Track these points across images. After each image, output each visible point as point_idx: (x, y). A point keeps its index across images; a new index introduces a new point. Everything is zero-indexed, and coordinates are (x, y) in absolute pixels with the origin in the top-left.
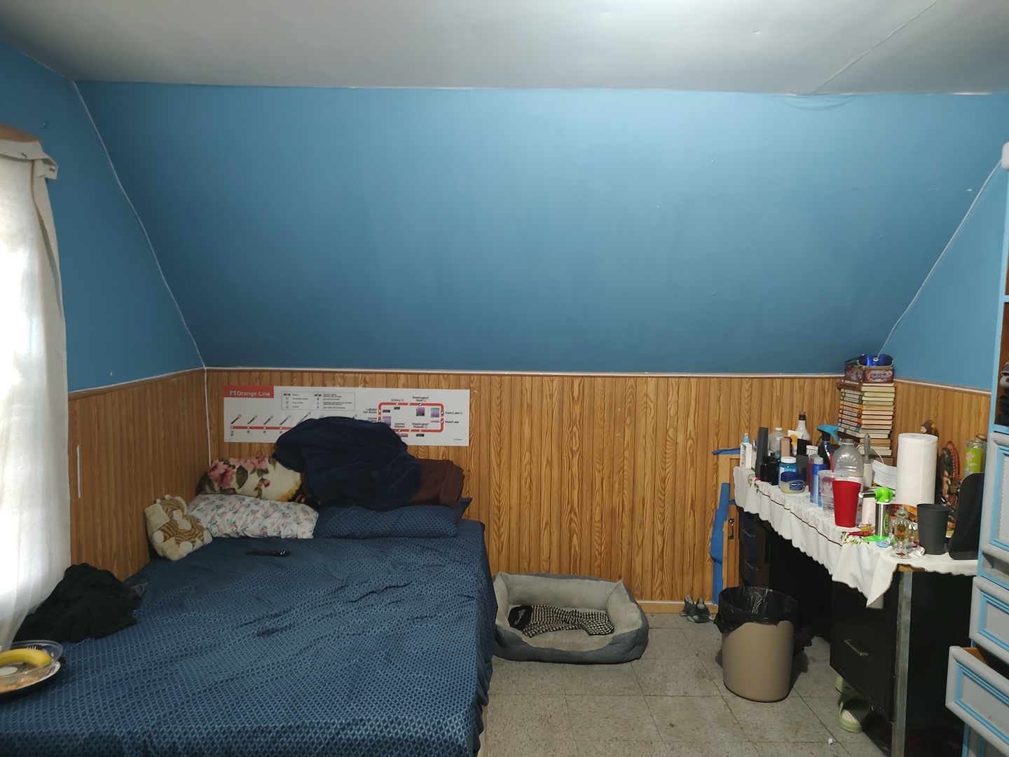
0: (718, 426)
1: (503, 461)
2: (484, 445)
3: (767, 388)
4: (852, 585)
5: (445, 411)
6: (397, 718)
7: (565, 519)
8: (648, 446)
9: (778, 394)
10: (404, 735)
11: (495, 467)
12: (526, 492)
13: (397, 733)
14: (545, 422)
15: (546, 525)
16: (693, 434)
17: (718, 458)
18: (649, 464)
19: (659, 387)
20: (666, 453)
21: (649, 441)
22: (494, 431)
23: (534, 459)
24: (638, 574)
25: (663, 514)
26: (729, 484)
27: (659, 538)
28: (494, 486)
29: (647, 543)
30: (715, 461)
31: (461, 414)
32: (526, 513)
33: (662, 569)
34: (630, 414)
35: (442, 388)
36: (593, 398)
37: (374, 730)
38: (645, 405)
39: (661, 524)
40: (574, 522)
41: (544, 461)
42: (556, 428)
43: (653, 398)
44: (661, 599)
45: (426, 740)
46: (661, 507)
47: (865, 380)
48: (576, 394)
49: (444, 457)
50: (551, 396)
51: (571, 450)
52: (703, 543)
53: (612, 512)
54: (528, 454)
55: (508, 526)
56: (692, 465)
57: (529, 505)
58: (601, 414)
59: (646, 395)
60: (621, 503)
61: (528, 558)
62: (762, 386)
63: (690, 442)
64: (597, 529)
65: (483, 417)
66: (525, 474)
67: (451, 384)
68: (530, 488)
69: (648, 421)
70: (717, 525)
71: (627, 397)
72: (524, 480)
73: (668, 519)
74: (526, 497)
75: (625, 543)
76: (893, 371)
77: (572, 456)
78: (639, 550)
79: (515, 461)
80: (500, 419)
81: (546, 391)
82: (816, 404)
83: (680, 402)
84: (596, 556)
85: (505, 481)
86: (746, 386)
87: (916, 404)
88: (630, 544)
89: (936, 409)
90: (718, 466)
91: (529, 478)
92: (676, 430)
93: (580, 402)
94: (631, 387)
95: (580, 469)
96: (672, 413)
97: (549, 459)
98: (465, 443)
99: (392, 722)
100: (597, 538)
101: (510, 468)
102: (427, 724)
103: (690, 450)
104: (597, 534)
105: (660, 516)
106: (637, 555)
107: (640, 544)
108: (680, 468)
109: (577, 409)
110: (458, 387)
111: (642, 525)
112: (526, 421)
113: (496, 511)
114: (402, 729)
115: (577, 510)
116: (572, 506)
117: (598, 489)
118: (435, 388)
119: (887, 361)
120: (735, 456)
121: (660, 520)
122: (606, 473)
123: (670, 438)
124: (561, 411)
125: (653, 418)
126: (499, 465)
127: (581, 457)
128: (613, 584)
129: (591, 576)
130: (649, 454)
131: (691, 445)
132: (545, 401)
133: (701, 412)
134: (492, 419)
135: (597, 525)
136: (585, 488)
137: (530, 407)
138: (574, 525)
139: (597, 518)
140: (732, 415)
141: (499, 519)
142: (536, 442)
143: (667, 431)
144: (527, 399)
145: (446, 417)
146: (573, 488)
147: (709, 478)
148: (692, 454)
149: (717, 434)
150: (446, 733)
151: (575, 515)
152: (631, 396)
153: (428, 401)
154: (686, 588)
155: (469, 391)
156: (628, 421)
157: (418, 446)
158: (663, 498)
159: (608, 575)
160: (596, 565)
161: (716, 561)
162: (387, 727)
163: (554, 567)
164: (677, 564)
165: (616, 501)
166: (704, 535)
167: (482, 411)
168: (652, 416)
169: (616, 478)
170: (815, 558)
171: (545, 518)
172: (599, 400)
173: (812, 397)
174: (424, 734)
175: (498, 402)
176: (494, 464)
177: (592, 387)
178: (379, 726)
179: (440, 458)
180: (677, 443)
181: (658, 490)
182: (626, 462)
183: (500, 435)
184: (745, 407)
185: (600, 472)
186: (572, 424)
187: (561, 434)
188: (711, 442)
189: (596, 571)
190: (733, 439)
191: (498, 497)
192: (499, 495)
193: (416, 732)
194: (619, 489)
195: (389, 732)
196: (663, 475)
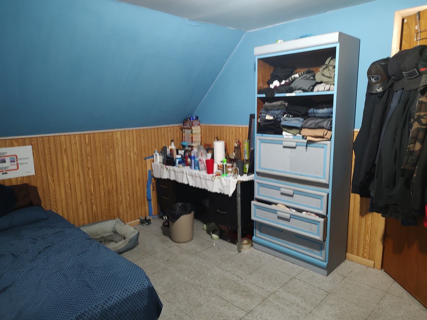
0: (145, 148)
1: (55, 178)
2: (44, 173)
3: (159, 131)
4: (219, 192)
5: (18, 158)
6: (125, 289)
7: (89, 199)
8: (120, 160)
9: (163, 133)
10: (131, 294)
11: (51, 182)
12: (69, 191)
13: (128, 295)
14: (74, 156)
15: (80, 203)
16: (136, 153)
17: (146, 161)
18: (121, 168)
19: (122, 134)
20: (127, 162)
21: (120, 159)
22: (48, 164)
23: (71, 175)
24: (122, 214)
25: (128, 187)
26: (151, 170)
27: (128, 197)
28: (52, 192)
29: (124, 200)
30: (145, 162)
31: (28, 158)
32: (70, 200)
33: (130, 209)
34: (111, 148)
35: (15, 146)
36: (95, 143)
37: (118, 298)
38: (117, 143)
39: (128, 191)
40: (93, 199)
41: (76, 175)
42: (79, 159)
43: (120, 139)
44: (131, 221)
45: (140, 291)
46: (127, 184)
47: (192, 125)
48: (87, 142)
49: (21, 183)
50: (76, 144)
51: (88, 167)
52: (144, 195)
53: (109, 191)
54: (67, 173)
55: (61, 209)
56: (137, 165)
57: (71, 197)
58: (99, 149)
59: (117, 139)
60: (112, 186)
61: (73, 221)
62: (158, 131)
63: (136, 156)
64: (103, 200)
65: (41, 159)
66: (67, 183)
67: (20, 143)
68: (71, 189)
69: (119, 150)
70: (148, 187)
71: (109, 140)
72: (67, 186)
73: (131, 189)
74: (69, 193)
75: (115, 203)
76: (199, 121)
77: (89, 170)
78: (121, 204)
79: (61, 177)
80: (51, 158)
81: (73, 142)
82: (175, 136)
83: (130, 140)
84: (104, 212)
85: (57, 188)
86: (153, 131)
87: (209, 132)
88: (117, 202)
89: (217, 133)
90: (146, 164)
91: (69, 184)
92: (130, 152)
93: (89, 145)
94: (111, 136)
95: (93, 175)
96: (128, 145)
97: (78, 173)
98: (33, 173)
99: (124, 291)
100: (103, 204)
101: (59, 181)
102: (137, 285)
103: (136, 159)
104: (103, 202)
105: (127, 188)
106: (120, 206)
107: (121, 201)
108: (133, 167)
109: (89, 148)
110: (24, 144)
111: (121, 193)
112: (65, 157)
113: (55, 203)
114: (129, 292)
115: (94, 194)
116: (91, 193)
117: (102, 183)
118: (11, 146)
119: (197, 118)
120: (152, 159)
121: (127, 190)
122: (104, 174)
123: (128, 155)
124: (81, 150)
125: (121, 148)
126: (53, 181)
127: (93, 170)
128: (115, 220)
129: (102, 220)
130: (121, 164)
131: (136, 157)
132: (73, 147)
133: (138, 143)
134: (47, 158)
135: (103, 198)
136: (96, 183)
137: (66, 150)
138: (93, 201)
139: (103, 195)
140: (149, 143)
141: (56, 207)
142: (71, 167)
143: (127, 153)
144: (64, 147)
145: (19, 162)
146: (91, 184)
147: (144, 169)
148: (137, 161)
149: (145, 151)
150: (145, 285)
151: (93, 196)
152: (111, 140)
153: (7, 154)
154: (140, 214)
155: (31, 147)
156: (111, 151)
157: (4, 180)
158: (128, 181)
159: (110, 217)
160: (104, 215)
161: (149, 200)
162: (122, 294)
163: (86, 221)
164: (136, 206)
165: (110, 186)
166: (144, 191)
167: (41, 156)
168: (120, 147)
169: (109, 176)
170: (200, 187)
171: (79, 200)
172: (98, 143)
173: (174, 133)
174: (138, 290)
175: (48, 150)
176: (50, 181)
177: (94, 137)
178: (119, 295)
179: (19, 184)
180: (131, 157)
181: (126, 178)
182: (112, 168)
183: (52, 166)
184: (153, 140)
185: (101, 175)
186: (87, 155)
187: (82, 161)
188: (143, 155)
189: (105, 218)
190: (150, 152)
191: (54, 197)
192: (55, 195)
193: (135, 290)
194: (110, 180)
195: (124, 296)
196: (127, 171)
